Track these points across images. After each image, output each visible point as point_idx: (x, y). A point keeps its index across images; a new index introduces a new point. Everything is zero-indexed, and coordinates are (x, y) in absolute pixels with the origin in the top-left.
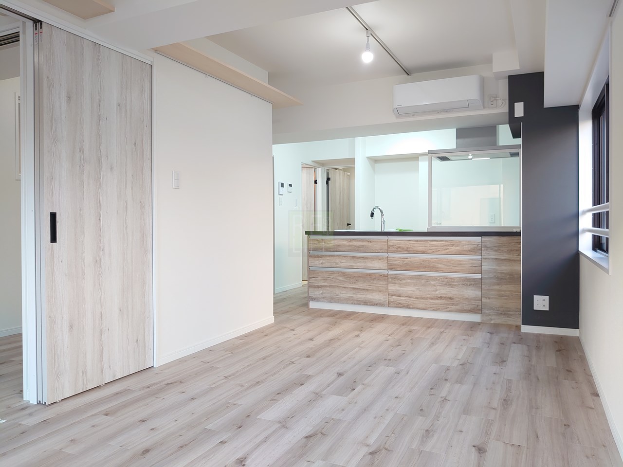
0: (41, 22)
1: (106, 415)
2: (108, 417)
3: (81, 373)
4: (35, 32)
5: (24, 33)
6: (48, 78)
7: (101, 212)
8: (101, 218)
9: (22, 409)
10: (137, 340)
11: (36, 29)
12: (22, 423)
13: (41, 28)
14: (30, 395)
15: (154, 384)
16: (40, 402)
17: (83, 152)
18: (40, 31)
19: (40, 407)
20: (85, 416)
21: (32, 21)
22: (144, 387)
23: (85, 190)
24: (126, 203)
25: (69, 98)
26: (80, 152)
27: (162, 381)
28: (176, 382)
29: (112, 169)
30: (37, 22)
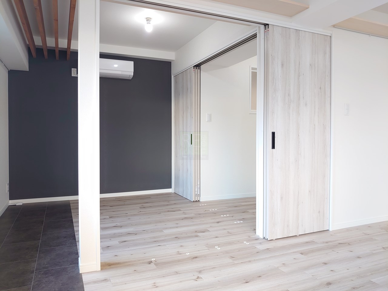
0: (268, 24)
1: (302, 254)
2: (303, 256)
3: (286, 226)
4: (265, 31)
5: (260, 32)
6: (272, 55)
7: (300, 131)
8: (300, 135)
9: (256, 239)
10: (319, 212)
11: (266, 29)
12: (257, 247)
13: (268, 28)
14: (260, 233)
15: (330, 242)
16: (265, 237)
17: (290, 96)
18: (268, 29)
19: (264, 240)
20: (289, 251)
21: (263, 25)
22: (324, 242)
23: (290, 119)
24: (315, 125)
25: (282, 65)
26: (288, 96)
27: (335, 241)
28: (345, 243)
29: (306, 105)
30: (266, 25)
